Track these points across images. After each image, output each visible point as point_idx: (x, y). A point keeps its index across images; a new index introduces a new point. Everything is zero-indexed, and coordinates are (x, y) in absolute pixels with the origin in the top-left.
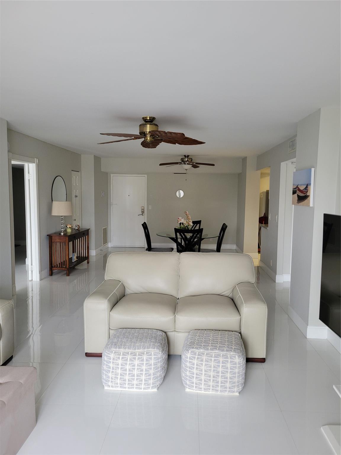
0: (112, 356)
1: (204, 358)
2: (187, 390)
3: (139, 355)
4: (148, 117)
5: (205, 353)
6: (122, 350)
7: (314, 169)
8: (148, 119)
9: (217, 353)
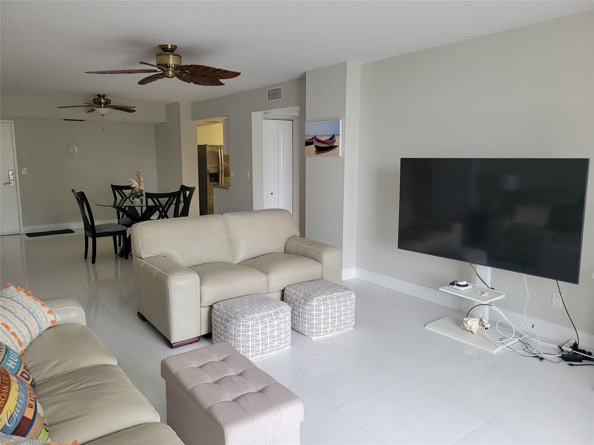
0: (250, 323)
1: (329, 302)
2: (314, 338)
3: (275, 315)
4: (170, 45)
5: (328, 298)
6: (257, 315)
7: (341, 120)
8: (169, 47)
9: (337, 295)
